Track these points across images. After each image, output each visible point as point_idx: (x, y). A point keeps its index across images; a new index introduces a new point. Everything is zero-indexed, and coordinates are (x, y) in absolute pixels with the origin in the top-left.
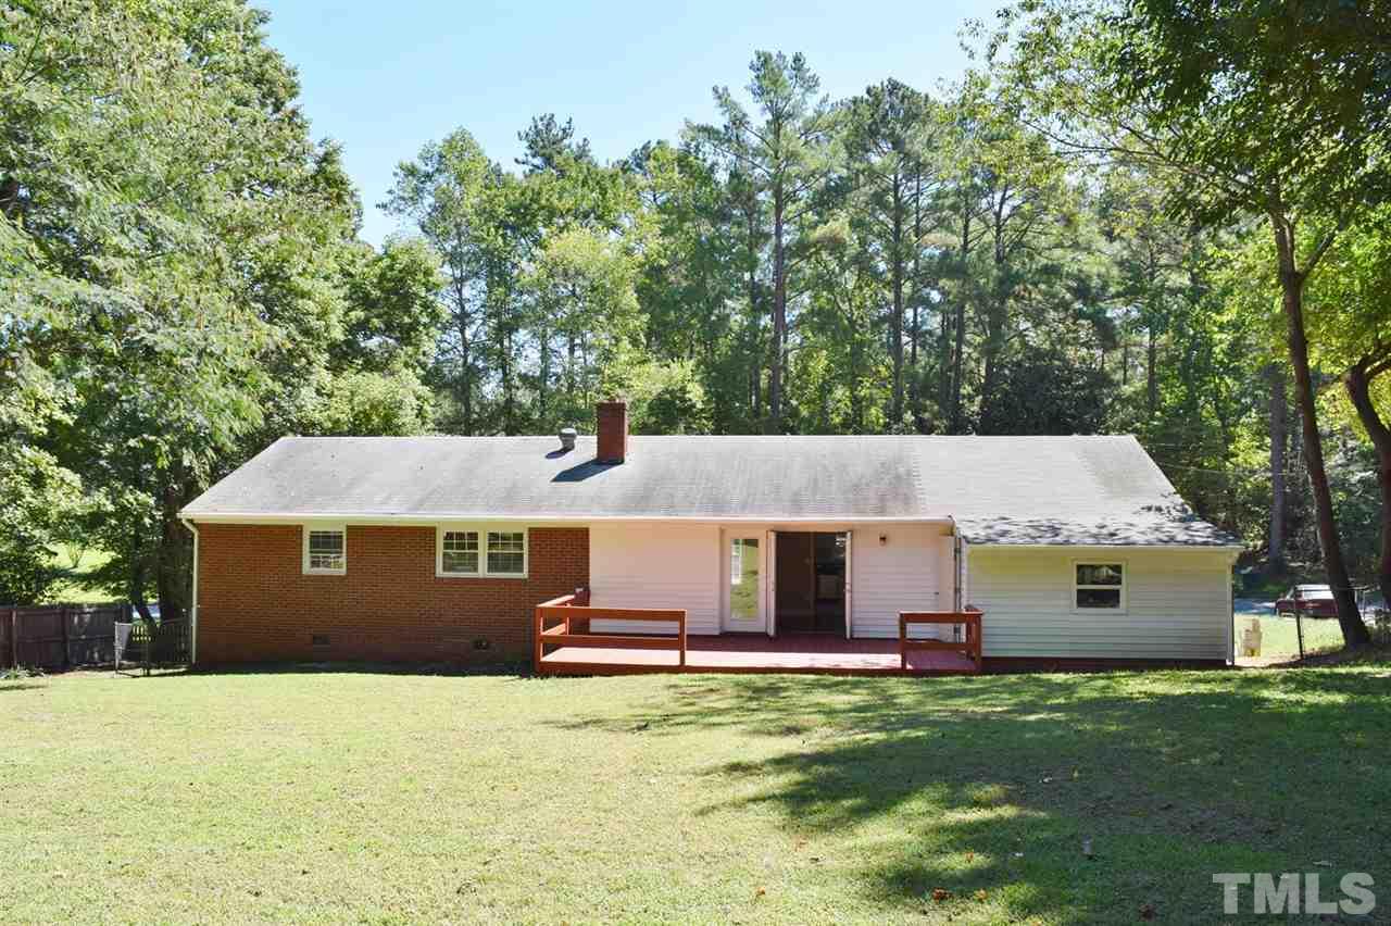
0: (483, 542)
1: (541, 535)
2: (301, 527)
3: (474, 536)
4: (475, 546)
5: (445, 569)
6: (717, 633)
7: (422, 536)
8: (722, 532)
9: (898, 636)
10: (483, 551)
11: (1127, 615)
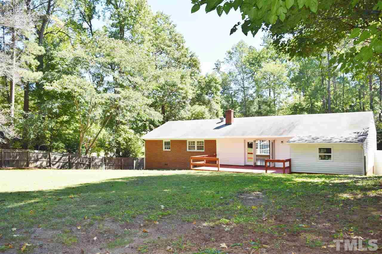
0: (196, 144)
1: (207, 142)
2: (162, 141)
3: (194, 142)
4: (194, 144)
5: (189, 149)
6: (243, 165)
7: (184, 142)
8: (245, 140)
9: (283, 167)
10: (196, 145)
11: (333, 162)
